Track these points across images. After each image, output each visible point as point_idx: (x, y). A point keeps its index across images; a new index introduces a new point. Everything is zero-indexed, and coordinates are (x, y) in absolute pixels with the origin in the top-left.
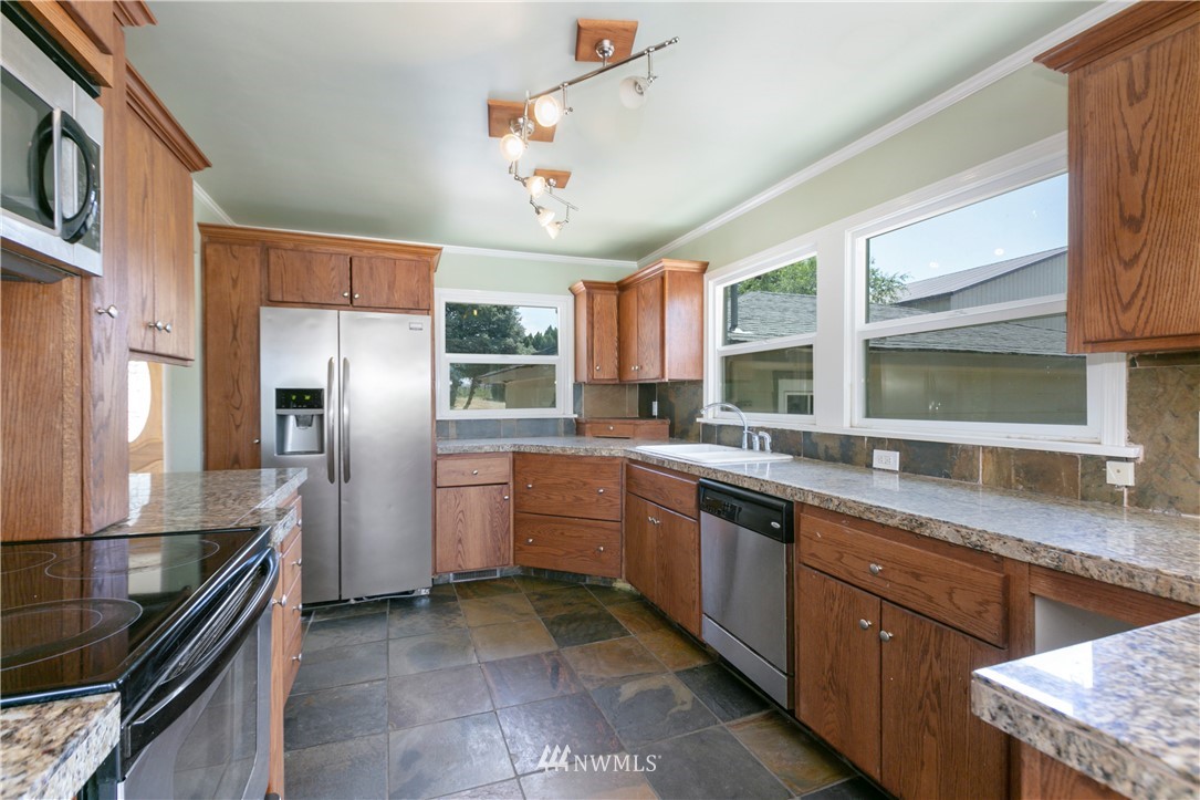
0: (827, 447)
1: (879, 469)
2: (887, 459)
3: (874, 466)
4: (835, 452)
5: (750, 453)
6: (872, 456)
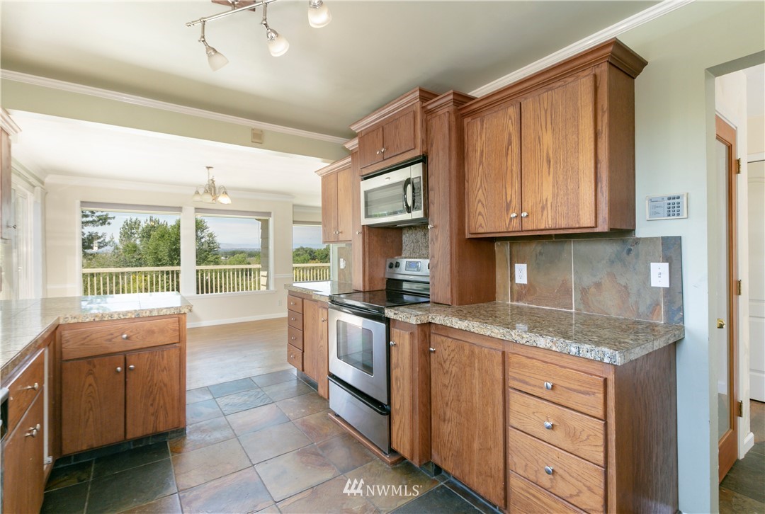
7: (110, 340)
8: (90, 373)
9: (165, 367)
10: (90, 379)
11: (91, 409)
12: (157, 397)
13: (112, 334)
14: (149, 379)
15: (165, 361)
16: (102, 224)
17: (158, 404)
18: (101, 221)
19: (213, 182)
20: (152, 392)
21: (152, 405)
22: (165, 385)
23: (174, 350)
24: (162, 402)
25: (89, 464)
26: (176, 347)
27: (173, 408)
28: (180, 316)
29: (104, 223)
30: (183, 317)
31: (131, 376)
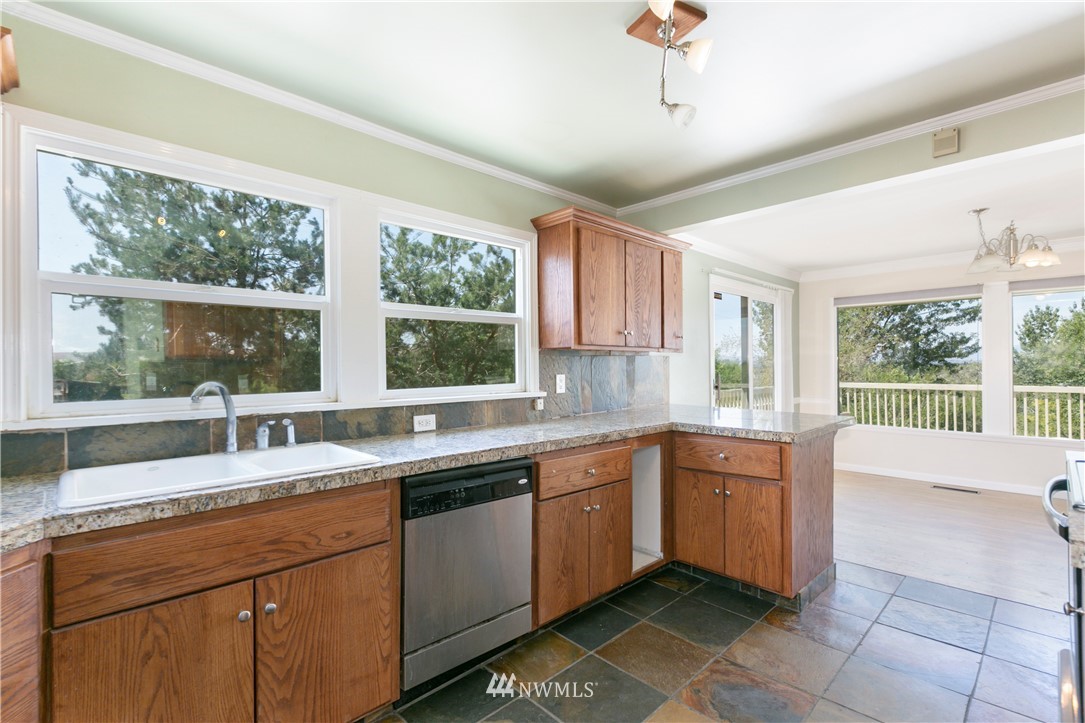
0: (359, 424)
1: (420, 432)
2: (425, 422)
3: (416, 430)
4: (371, 427)
5: (279, 452)
6: (412, 423)
7: (711, 457)
8: (695, 487)
9: (763, 507)
10: (695, 493)
11: (696, 524)
12: (755, 542)
13: (712, 451)
14: (746, 514)
15: (764, 499)
16: (970, 321)
17: (756, 551)
18: (968, 317)
19: (1011, 231)
20: (749, 532)
21: (749, 547)
22: (764, 530)
23: (773, 488)
24: (760, 548)
25: (699, 581)
26: (778, 484)
27: (773, 563)
28: (783, 445)
29: (973, 319)
30: (787, 447)
31: (729, 503)
